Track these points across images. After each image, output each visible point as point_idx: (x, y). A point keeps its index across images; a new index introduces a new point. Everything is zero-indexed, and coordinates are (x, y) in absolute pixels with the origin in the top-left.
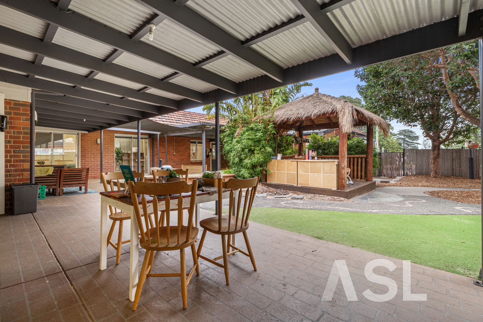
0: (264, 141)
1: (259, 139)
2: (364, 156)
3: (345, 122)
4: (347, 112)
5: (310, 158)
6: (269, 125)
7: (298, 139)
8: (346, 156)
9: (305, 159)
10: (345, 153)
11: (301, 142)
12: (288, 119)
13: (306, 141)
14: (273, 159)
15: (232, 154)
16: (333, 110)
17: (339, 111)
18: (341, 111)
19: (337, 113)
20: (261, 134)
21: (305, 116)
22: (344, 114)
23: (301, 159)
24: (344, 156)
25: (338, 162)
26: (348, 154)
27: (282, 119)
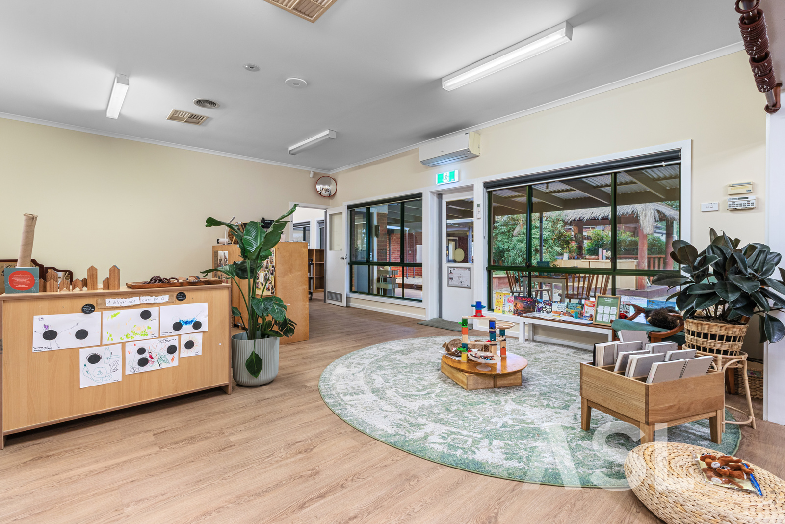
0: (551, 241)
1: (546, 238)
2: (663, 256)
3: (647, 223)
4: (649, 214)
5: (604, 258)
6: (558, 223)
7: (578, 236)
8: (646, 257)
9: (598, 259)
10: (645, 253)
11: (581, 239)
12: (580, 218)
13: (588, 238)
14: (558, 259)
15: (511, 253)
16: (633, 212)
17: (641, 212)
18: (642, 213)
19: (637, 214)
20: (549, 233)
21: (601, 216)
22: (645, 215)
23: (594, 259)
24: (644, 257)
25: (638, 262)
26: (648, 254)
27: (573, 218)
